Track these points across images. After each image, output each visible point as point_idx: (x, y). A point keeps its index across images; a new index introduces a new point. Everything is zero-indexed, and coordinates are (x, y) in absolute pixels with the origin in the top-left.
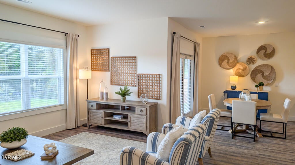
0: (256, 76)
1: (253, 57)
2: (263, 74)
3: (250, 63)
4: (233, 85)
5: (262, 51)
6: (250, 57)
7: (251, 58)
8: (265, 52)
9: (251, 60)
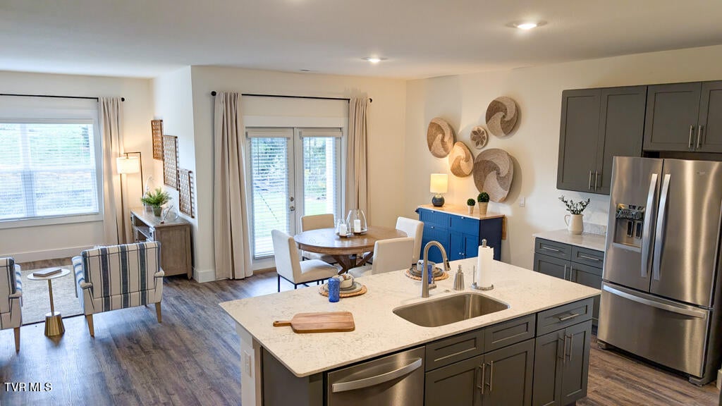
0: (485, 176)
1: (482, 130)
2: (498, 174)
3: (477, 144)
4: (436, 196)
5: (498, 113)
6: (476, 130)
7: (479, 131)
8: (504, 117)
9: (479, 137)
